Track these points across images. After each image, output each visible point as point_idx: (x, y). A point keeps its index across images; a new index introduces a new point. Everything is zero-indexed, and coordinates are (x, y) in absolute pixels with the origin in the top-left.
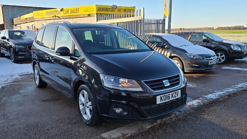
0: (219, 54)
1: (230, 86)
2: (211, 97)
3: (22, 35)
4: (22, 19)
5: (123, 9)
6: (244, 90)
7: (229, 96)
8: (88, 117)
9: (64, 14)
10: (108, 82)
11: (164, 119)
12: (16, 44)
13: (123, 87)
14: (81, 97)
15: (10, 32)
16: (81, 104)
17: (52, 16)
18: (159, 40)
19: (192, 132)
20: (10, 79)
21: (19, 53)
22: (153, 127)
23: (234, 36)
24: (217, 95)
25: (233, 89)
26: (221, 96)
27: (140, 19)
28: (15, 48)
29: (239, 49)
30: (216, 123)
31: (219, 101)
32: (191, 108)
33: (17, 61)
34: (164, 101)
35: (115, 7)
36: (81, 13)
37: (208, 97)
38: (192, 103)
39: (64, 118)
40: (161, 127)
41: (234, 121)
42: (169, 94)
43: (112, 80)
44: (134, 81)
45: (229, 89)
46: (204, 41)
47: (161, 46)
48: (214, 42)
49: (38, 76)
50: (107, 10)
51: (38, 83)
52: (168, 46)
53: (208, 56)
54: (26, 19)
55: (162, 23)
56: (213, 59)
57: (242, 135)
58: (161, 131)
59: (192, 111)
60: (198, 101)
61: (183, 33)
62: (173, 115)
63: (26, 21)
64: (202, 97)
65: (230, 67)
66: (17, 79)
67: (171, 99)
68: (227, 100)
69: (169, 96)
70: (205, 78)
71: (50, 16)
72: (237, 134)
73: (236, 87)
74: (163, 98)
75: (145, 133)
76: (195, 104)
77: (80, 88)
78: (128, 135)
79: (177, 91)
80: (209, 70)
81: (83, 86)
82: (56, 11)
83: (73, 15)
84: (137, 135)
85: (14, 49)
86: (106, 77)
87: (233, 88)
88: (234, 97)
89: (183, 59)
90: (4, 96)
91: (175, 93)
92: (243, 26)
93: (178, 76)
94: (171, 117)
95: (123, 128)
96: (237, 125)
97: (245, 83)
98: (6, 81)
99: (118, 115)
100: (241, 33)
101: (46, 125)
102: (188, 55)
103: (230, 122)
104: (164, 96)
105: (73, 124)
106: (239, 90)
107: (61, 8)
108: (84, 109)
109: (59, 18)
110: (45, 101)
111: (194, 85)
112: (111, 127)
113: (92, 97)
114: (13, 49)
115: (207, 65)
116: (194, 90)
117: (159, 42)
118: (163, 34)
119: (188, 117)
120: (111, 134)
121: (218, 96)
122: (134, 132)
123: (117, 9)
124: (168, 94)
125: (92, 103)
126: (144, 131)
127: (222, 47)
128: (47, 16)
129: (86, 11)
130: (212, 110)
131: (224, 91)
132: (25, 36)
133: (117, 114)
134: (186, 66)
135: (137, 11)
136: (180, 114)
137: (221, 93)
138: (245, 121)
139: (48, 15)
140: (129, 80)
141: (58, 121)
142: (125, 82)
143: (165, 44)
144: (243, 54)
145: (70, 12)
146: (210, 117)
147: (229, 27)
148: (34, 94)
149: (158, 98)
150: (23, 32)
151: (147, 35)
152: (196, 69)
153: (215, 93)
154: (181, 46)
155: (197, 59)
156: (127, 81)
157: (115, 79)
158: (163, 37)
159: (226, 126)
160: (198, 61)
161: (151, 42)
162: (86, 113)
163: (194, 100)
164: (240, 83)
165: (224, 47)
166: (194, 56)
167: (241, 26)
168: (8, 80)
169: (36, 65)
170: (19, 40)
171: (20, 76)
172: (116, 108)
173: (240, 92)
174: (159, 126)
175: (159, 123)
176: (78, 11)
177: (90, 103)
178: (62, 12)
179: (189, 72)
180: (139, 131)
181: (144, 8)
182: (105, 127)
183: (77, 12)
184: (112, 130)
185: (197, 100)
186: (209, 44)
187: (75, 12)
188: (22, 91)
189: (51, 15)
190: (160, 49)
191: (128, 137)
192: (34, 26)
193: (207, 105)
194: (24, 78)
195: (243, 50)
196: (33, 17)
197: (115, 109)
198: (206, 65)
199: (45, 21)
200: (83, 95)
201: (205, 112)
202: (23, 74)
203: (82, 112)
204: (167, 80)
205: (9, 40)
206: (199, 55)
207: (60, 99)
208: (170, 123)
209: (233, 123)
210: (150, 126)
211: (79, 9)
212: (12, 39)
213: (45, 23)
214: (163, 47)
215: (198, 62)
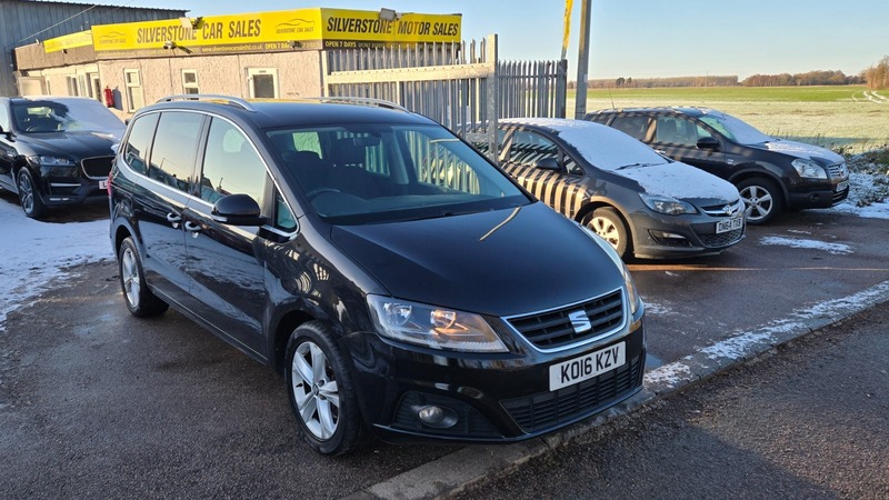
0: (753, 189)
1: (784, 312)
2: (721, 355)
3: (60, 118)
4: (47, 51)
5: (416, 23)
6: (830, 325)
7: (782, 347)
8: (325, 430)
9: (205, 38)
10: (391, 319)
11: (571, 433)
12: (40, 153)
13: (444, 338)
14: (299, 363)
15: (16, 109)
16: (300, 385)
17: (162, 44)
18: (545, 143)
19: (662, 478)
20: (31, 283)
21: (53, 185)
22: (537, 459)
23: (808, 113)
24: (742, 344)
25: (795, 324)
26: (756, 351)
27: (484, 75)
28: (39, 167)
29: (822, 175)
30: (738, 445)
31: (747, 367)
32: (657, 394)
33: (44, 214)
34: (572, 382)
35: (391, 17)
36: (267, 35)
37: (711, 353)
38: (661, 375)
39: (241, 429)
40: (561, 461)
41: (795, 436)
42: (590, 359)
43: (406, 313)
44: (478, 319)
45: (783, 321)
46: (703, 144)
47: (555, 165)
48: (736, 150)
49: (136, 280)
50: (362, 26)
51: (137, 303)
52: (576, 167)
53: (716, 204)
54: (65, 51)
55: (556, 76)
56: (730, 212)
57: (815, 487)
58: (560, 474)
59: (661, 402)
60: (680, 369)
61: (628, 113)
62: (600, 420)
63: (65, 59)
64: (694, 352)
65: (790, 235)
66: (57, 284)
67: (595, 373)
68: (775, 363)
69: (588, 363)
70: (704, 281)
71: (155, 44)
72: (801, 483)
73: (806, 316)
74: (569, 373)
75: (512, 479)
76: (671, 379)
77: (295, 334)
78: (458, 490)
79: (615, 347)
80: (718, 250)
81: (306, 330)
82: (176, 27)
83: (239, 45)
84: (485, 489)
85: (35, 170)
86: (387, 306)
87: (797, 320)
88: (797, 352)
89: (631, 215)
90: (25, 350)
91: (609, 352)
92: (839, 72)
93: (617, 296)
94: (594, 424)
95: (438, 464)
96: (802, 453)
97: (834, 301)
98: (18, 290)
99: (426, 427)
100: (833, 98)
101: (188, 457)
102: (646, 199)
103: (782, 442)
104: (574, 364)
105: (276, 451)
106: (815, 325)
107: (194, 18)
108: (311, 403)
109: (188, 52)
110: (167, 366)
111: (668, 306)
112: (398, 460)
113: (339, 367)
114: (29, 167)
115: (709, 234)
116: (666, 325)
117: (546, 152)
118: (561, 120)
119: (646, 424)
120: (402, 486)
121: (744, 350)
122: (476, 479)
123: (397, 24)
124: (584, 358)
125: (340, 386)
126: (507, 476)
127: (761, 167)
128: (144, 45)
129: (285, 31)
130: (723, 398)
131: (765, 331)
132: (71, 121)
133: (425, 424)
134: (638, 239)
135: (473, 45)
136: (622, 413)
137: (756, 338)
138: (828, 439)
139: (148, 41)
140: (462, 314)
141: (224, 439)
142: (449, 321)
143: (567, 158)
144: (835, 192)
145: (226, 30)
146: (719, 424)
147: (792, 75)
148: (125, 341)
149: (555, 371)
150: (60, 109)
151: (505, 124)
152: (673, 248)
153: (734, 336)
154: (623, 168)
155: (676, 214)
156: (453, 318)
157: (414, 311)
158: (560, 135)
159: (768, 457)
160: (679, 221)
161: (519, 150)
162: (316, 416)
163: (665, 364)
164: (821, 299)
165: (769, 167)
166: (667, 204)
167: (832, 73)
168: (24, 287)
169: (127, 239)
170: (47, 138)
171: (64, 270)
172: (421, 405)
173: (816, 333)
174: (555, 458)
175: (554, 446)
176: (255, 29)
177: (331, 386)
178: (199, 32)
179: (648, 257)
180: (492, 475)
181: (496, 36)
182: (380, 463)
183: (252, 31)
184: (404, 471)
185: (676, 365)
186: (718, 154)
187: (246, 32)
188: (82, 331)
189: (157, 40)
190: (552, 174)
191: (458, 494)
192: (93, 78)
193: (710, 380)
194: (78, 279)
195: (833, 179)
196: (91, 47)
197: (416, 408)
198: (707, 235)
199: (135, 61)
200: (308, 358)
201: (701, 407)
202: (73, 263)
203: (302, 412)
204: (583, 313)
205: (13, 138)
206: (685, 200)
207: (220, 362)
208: (590, 445)
209: (789, 445)
210: (526, 459)
211: (259, 21)
212: (23, 132)
213: (136, 71)
214: (560, 171)
215: (679, 223)
